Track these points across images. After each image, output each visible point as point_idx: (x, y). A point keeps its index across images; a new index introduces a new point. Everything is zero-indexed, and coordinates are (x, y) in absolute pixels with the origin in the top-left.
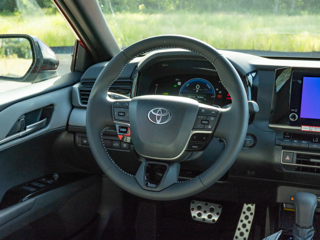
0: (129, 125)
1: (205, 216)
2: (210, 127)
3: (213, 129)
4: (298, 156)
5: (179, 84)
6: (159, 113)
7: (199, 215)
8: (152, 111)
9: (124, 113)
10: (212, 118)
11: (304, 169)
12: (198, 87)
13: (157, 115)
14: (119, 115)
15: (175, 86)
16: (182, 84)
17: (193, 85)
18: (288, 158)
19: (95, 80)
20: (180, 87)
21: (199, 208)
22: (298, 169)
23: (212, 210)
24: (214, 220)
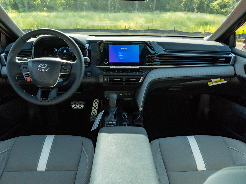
0: (29, 73)
1: (78, 107)
2: (68, 71)
3: (69, 71)
4: (109, 78)
5: (56, 50)
6: (43, 66)
7: (75, 106)
8: (39, 66)
9: (26, 67)
10: (68, 67)
11: (113, 83)
12: (65, 51)
13: (42, 67)
14: (23, 69)
15: (55, 51)
16: (57, 50)
17: (63, 51)
18: (105, 80)
19: (9, 51)
20: (56, 52)
21: (75, 104)
22: (110, 84)
23: (80, 104)
24: (82, 108)
